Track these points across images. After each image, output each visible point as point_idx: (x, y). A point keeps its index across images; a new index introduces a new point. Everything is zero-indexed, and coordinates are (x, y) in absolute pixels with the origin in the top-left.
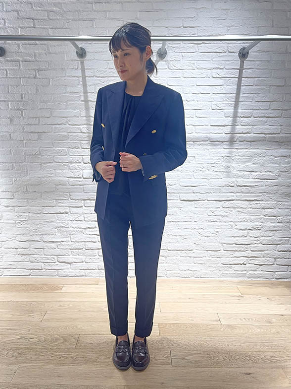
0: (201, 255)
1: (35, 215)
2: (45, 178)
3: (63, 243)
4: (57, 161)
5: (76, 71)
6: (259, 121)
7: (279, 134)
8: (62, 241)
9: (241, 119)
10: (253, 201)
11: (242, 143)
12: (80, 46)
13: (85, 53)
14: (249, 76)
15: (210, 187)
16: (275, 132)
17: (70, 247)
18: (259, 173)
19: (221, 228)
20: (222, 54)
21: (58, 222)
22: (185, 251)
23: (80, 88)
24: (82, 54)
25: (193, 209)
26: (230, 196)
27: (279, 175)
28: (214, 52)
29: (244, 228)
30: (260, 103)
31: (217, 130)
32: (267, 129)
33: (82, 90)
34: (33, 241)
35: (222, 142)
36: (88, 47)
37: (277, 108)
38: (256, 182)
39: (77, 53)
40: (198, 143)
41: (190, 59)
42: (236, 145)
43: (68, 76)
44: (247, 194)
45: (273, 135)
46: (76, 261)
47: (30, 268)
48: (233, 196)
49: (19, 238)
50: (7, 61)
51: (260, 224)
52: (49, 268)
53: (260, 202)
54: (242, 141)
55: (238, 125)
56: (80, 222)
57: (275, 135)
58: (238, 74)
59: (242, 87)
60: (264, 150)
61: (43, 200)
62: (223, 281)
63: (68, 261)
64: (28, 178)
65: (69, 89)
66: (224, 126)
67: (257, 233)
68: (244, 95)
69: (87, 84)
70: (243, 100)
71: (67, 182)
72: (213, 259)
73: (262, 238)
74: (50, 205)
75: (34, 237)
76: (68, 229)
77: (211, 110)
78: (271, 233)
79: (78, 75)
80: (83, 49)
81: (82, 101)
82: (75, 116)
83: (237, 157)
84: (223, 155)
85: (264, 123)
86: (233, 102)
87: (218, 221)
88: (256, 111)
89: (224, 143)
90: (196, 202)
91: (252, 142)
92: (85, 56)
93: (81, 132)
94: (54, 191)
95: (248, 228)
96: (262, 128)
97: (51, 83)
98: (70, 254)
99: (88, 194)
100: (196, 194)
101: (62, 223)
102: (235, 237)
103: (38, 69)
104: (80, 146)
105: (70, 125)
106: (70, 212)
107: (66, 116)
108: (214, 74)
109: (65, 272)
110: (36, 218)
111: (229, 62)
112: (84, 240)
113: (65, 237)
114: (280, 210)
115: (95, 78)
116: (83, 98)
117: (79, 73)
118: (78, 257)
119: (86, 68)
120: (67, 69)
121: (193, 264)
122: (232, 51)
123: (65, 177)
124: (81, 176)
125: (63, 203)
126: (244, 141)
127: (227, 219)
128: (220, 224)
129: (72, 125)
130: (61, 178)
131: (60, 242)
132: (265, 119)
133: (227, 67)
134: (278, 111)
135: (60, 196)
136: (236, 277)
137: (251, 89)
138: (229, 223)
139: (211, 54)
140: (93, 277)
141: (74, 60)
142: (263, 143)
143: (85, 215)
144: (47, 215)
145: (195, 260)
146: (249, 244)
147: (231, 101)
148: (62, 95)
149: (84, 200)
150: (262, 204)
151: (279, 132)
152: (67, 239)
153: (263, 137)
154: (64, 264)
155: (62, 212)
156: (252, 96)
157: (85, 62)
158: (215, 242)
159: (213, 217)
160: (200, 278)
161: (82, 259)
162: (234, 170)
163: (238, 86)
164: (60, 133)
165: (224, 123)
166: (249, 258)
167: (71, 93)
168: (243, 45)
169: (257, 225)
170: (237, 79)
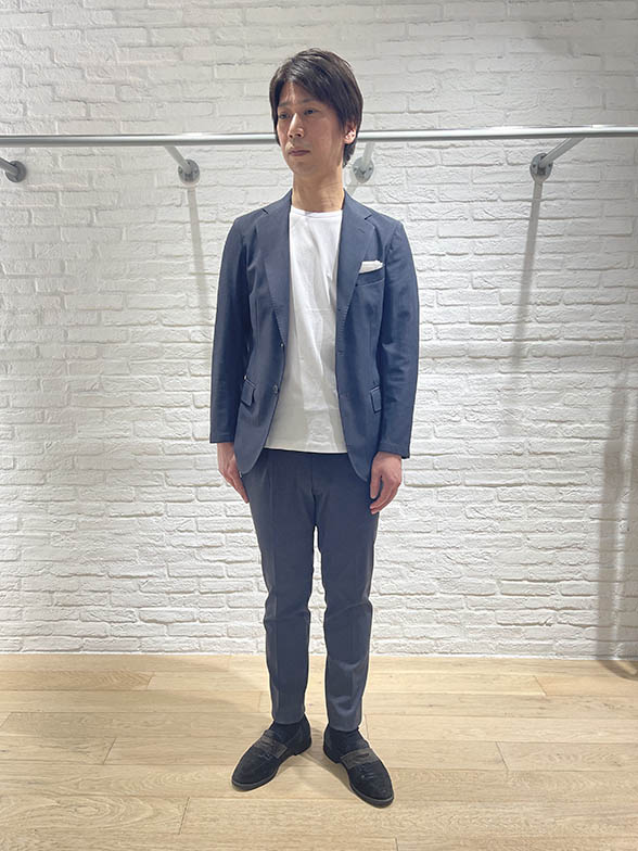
0: (453, 605)
1: (92, 519)
2: (114, 440)
3: (150, 580)
4: (139, 404)
5: (178, 210)
6: (576, 313)
7: (621, 339)
8: (150, 576)
9: (538, 308)
10: (565, 485)
11: (539, 360)
12: (185, 158)
13: (197, 172)
14: (554, 215)
15: (472, 457)
16: (612, 336)
17: (167, 589)
18: (578, 425)
19: (496, 546)
20: (495, 169)
21: (141, 533)
22: (418, 597)
23: (187, 247)
24: (190, 173)
25: (434, 504)
26: (514, 475)
27: (623, 430)
28: (477, 165)
29: (547, 545)
30: (578, 272)
31: (487, 332)
32: (594, 328)
33: (190, 250)
34: (87, 575)
35: (496, 358)
36: (202, 157)
37: (616, 284)
38: (572, 444)
39: (181, 172)
40: (444, 360)
41: (424, 181)
42: (528, 364)
43: (160, 222)
44: (551, 472)
45: (609, 343)
46: (180, 618)
47: (79, 633)
48: (522, 476)
49: (58, 569)
50: (32, 191)
51: (582, 535)
52: (122, 633)
53: (582, 488)
54: (540, 357)
55: (530, 322)
56: (187, 534)
57: (613, 343)
58: (529, 212)
59: (538, 239)
60: (589, 376)
61: (108, 488)
62: (502, 663)
63: (162, 619)
64: (75, 439)
65: (165, 249)
66: (499, 324)
67: (576, 556)
68: (543, 257)
69: (202, 236)
70: (542, 267)
71: (160, 449)
72: (477, 613)
73: (586, 567)
74: (124, 497)
75: (89, 566)
76: (164, 549)
77: (470, 290)
79: (180, 219)
80: (194, 162)
81: (192, 274)
82: (176, 307)
83: (529, 391)
84: (500, 386)
85: (588, 317)
86: (519, 273)
87: (489, 529)
88: (571, 290)
89: (501, 361)
90: (440, 489)
91: (562, 357)
92: (198, 176)
93: (190, 342)
94: (131, 467)
95: (557, 544)
96: (582, 328)
97: (124, 238)
98: (167, 602)
99: (204, 473)
100: (440, 472)
101: (149, 536)
102: (526, 565)
103: (95, 208)
104: (187, 370)
105: (165, 325)
106: (167, 512)
107: (156, 307)
108: (476, 211)
109: (155, 642)
110: (93, 527)
111: (509, 186)
112: (197, 572)
113: (155, 567)
114: (624, 506)
115: (217, 226)
116: (192, 268)
117: (185, 215)
118: (183, 609)
119: (198, 202)
120: (159, 205)
121: (434, 625)
122: (514, 162)
123: (154, 437)
124: (190, 435)
125: (150, 494)
126: (544, 356)
127: (508, 526)
128: (493, 537)
129: (170, 326)
130: (147, 441)
131: (143, 577)
132: (590, 308)
133: (505, 197)
134: (619, 290)
135: (145, 477)
136: (531, 652)
137: (558, 244)
138: (513, 535)
139: (471, 168)
140: (216, 654)
141: (174, 186)
142: (588, 358)
143: (200, 519)
144: (117, 519)
145: (440, 614)
146: (559, 581)
147: (515, 270)
148: (148, 261)
149: (196, 486)
150: (585, 492)
151: (621, 334)
152: (161, 570)
153: (586, 347)
154: (154, 624)
155: (149, 512)
156: (560, 257)
157: (197, 190)
158: (483, 577)
159: (477, 521)
160: (450, 655)
161: (192, 613)
162: (524, 420)
163: (529, 237)
164: (143, 344)
165: (499, 317)
166: (558, 610)
167: (167, 257)
168: (541, 148)
169: (574, 539)
170: (527, 222)
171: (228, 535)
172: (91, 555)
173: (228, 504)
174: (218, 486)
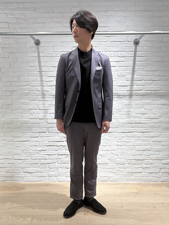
0: (114, 167)
1: (8, 142)
2: (15, 119)
3: (26, 160)
4: (23, 109)
5: (34, 53)
6: (147, 83)
7: (160, 90)
8: (26, 159)
9: (136, 82)
10: (145, 132)
11: (137, 97)
12: (36, 39)
13: (40, 43)
14: (140, 56)
15: (118, 124)
16: (157, 90)
17: (31, 163)
18: (148, 115)
19: (126, 150)
20: (124, 43)
21: (23, 146)
22: (103, 165)
24: (38, 43)
25: (108, 138)
26: (131, 129)
27: (161, 116)
28: (119, 41)
29: (140, 149)
30: (147, 71)
31: (122, 89)
32: (152, 87)
33: (38, 65)
34: (7, 159)
35: (125, 96)
36: (42, 39)
37: (158, 75)
38: (147, 120)
39: (35, 43)
41: (104, 46)
42: (134, 98)
43: (29, 57)
44: (141, 128)
45: (156, 91)
46: (34, 171)
47: (5, 176)
48: (133, 129)
51: (150, 147)
52: (17, 176)
53: (150, 133)
55: (134, 85)
56: (36, 147)
57: (158, 92)
58: (133, 55)
59: (136, 62)
61: (13, 133)
62: (128, 184)
63: (30, 172)
64: (4, 119)
65: (30, 64)
67: (148, 153)
68: (138, 67)
69: (41, 61)
70: (137, 70)
71: (29, 122)
72: (121, 169)
73: (152, 156)
74: (18, 136)
75: (8, 156)
76: (30, 151)
77: (117, 76)
78: (157, 153)
79: (35, 56)
80: (39, 40)
81: (38, 71)
82: (34, 81)
83: (134, 105)
84: (126, 104)
85: (151, 84)
86: (131, 72)
87: (124, 145)
88: (146, 77)
89: (126, 97)
90: (109, 133)
91: (143, 95)
93: (38, 91)
94: (20, 127)
95: (143, 149)
96: (149, 87)
97: (19, 61)
98: (31, 167)
99: (42, 129)
101: (26, 147)
102: (134, 155)
103: (11, 53)
104: (36, 99)
105: (30, 86)
106: (31, 140)
107: (28, 81)
108: (119, 54)
109: (27, 179)
110: (9, 145)
111: (128, 47)
112: (39, 158)
113: (27, 156)
114: (162, 138)
115: (46, 58)
116: (38, 70)
117: (36, 55)
118: (35, 169)
119: (40, 51)
120: (29, 52)
121: (108, 173)
122: (129, 41)
123: (27, 118)
124: (38, 118)
125: (26, 135)
126: (138, 95)
127: (129, 144)
128: (125, 147)
129: (32, 86)
130: (25, 119)
131: (24, 159)
132: (151, 82)
133: (126, 50)
134: (159, 77)
135: (24, 130)
136: (136, 181)
137: (142, 64)
138: (130, 147)
139: (117, 42)
140: (45, 182)
141: (33, 47)
142: (151, 96)
143: (40, 142)
144: (16, 142)
145: (110, 170)
146: (144, 160)
147: (130, 71)
148: (25, 68)
149: (39, 133)
150: (151, 134)
151: (160, 89)
152: (29, 157)
153: (150, 93)
154: (27, 173)
155: (25, 140)
156: (142, 67)
157: (39, 48)
158: (122, 159)
159: (120, 142)
160: (113, 182)
161: (38, 170)
162: (133, 113)
163: (134, 62)
164: (24, 91)
165: (126, 84)
166: (144, 168)
167: (31, 66)
168: (136, 37)
169: (148, 148)
170: (133, 57)
171: (49, 147)
172: (9, 153)
173: (49, 138)
174: (46, 133)
